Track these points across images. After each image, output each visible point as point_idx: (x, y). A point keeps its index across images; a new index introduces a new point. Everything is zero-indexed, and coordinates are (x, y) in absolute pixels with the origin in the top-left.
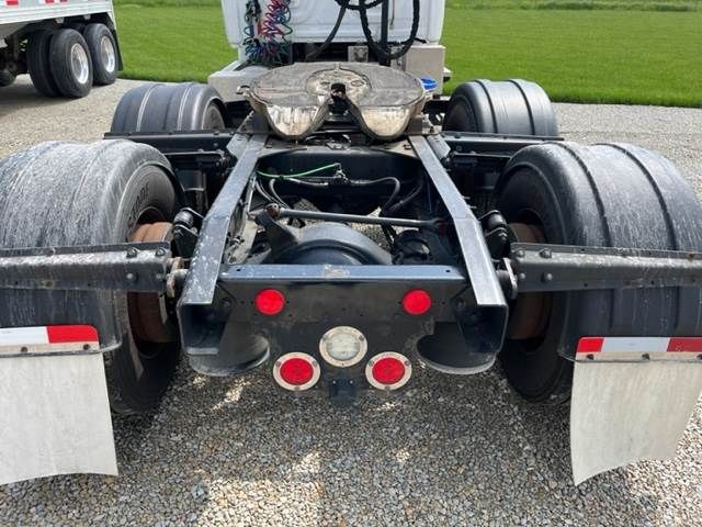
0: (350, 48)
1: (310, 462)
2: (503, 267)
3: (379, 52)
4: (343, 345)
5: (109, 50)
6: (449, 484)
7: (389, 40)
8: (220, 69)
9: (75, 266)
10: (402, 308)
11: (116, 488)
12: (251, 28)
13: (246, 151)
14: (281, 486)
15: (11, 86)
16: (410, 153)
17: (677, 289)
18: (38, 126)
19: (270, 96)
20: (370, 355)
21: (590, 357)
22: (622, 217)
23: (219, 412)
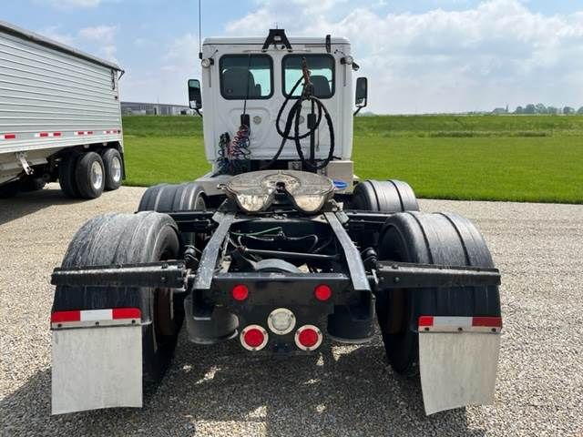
0: (290, 164)
1: (260, 411)
2: (372, 274)
3: (309, 165)
4: (282, 320)
5: (117, 165)
6: (349, 423)
7: (316, 158)
8: (200, 177)
9: (134, 273)
10: (316, 297)
11: (135, 425)
12: (223, 150)
13: (224, 220)
14: (242, 424)
15: (40, 191)
16: (325, 221)
17: (472, 288)
18: (65, 216)
19: (238, 189)
20: (297, 326)
21: (427, 329)
22: (439, 248)
23: (201, 385)
